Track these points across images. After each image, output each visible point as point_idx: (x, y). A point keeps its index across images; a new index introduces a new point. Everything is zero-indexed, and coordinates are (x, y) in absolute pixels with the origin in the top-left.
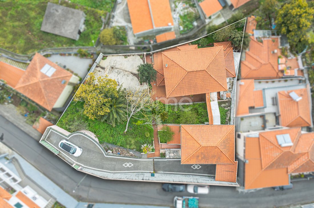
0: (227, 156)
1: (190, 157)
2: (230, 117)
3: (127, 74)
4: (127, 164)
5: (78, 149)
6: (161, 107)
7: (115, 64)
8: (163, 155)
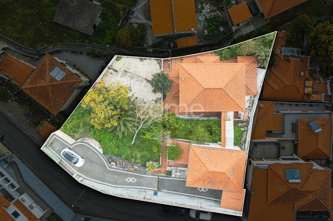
0: (235, 183)
1: (195, 180)
2: (246, 139)
3: (141, 79)
4: (129, 179)
5: (81, 159)
6: (173, 121)
7: (129, 66)
8: (169, 173)
